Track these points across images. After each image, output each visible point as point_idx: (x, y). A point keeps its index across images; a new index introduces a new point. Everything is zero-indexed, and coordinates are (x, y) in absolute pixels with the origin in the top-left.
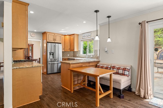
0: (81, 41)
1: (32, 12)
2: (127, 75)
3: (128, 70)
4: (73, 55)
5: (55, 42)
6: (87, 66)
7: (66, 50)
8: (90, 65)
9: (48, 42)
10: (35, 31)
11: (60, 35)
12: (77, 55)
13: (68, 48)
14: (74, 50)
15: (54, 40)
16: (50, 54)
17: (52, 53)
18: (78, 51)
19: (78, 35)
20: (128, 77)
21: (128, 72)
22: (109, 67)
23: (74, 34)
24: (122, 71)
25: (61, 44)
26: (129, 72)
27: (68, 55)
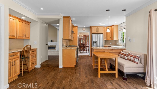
0: (120, 30)
1: (74, 19)
2: (136, 62)
3: (138, 58)
4: (114, 43)
5: (98, 33)
6: (109, 52)
7: (108, 39)
8: (113, 51)
9: (92, 34)
10: (84, 27)
11: (102, 27)
12: (117, 43)
13: (109, 38)
14: (113, 39)
15: (97, 31)
16: (94, 42)
17: (95, 41)
18: (117, 40)
19: (118, 25)
20: (137, 64)
21: (137, 60)
22: (127, 54)
23: (113, 25)
24: (133, 58)
25: (103, 35)
26: (139, 59)
27: (111, 43)
